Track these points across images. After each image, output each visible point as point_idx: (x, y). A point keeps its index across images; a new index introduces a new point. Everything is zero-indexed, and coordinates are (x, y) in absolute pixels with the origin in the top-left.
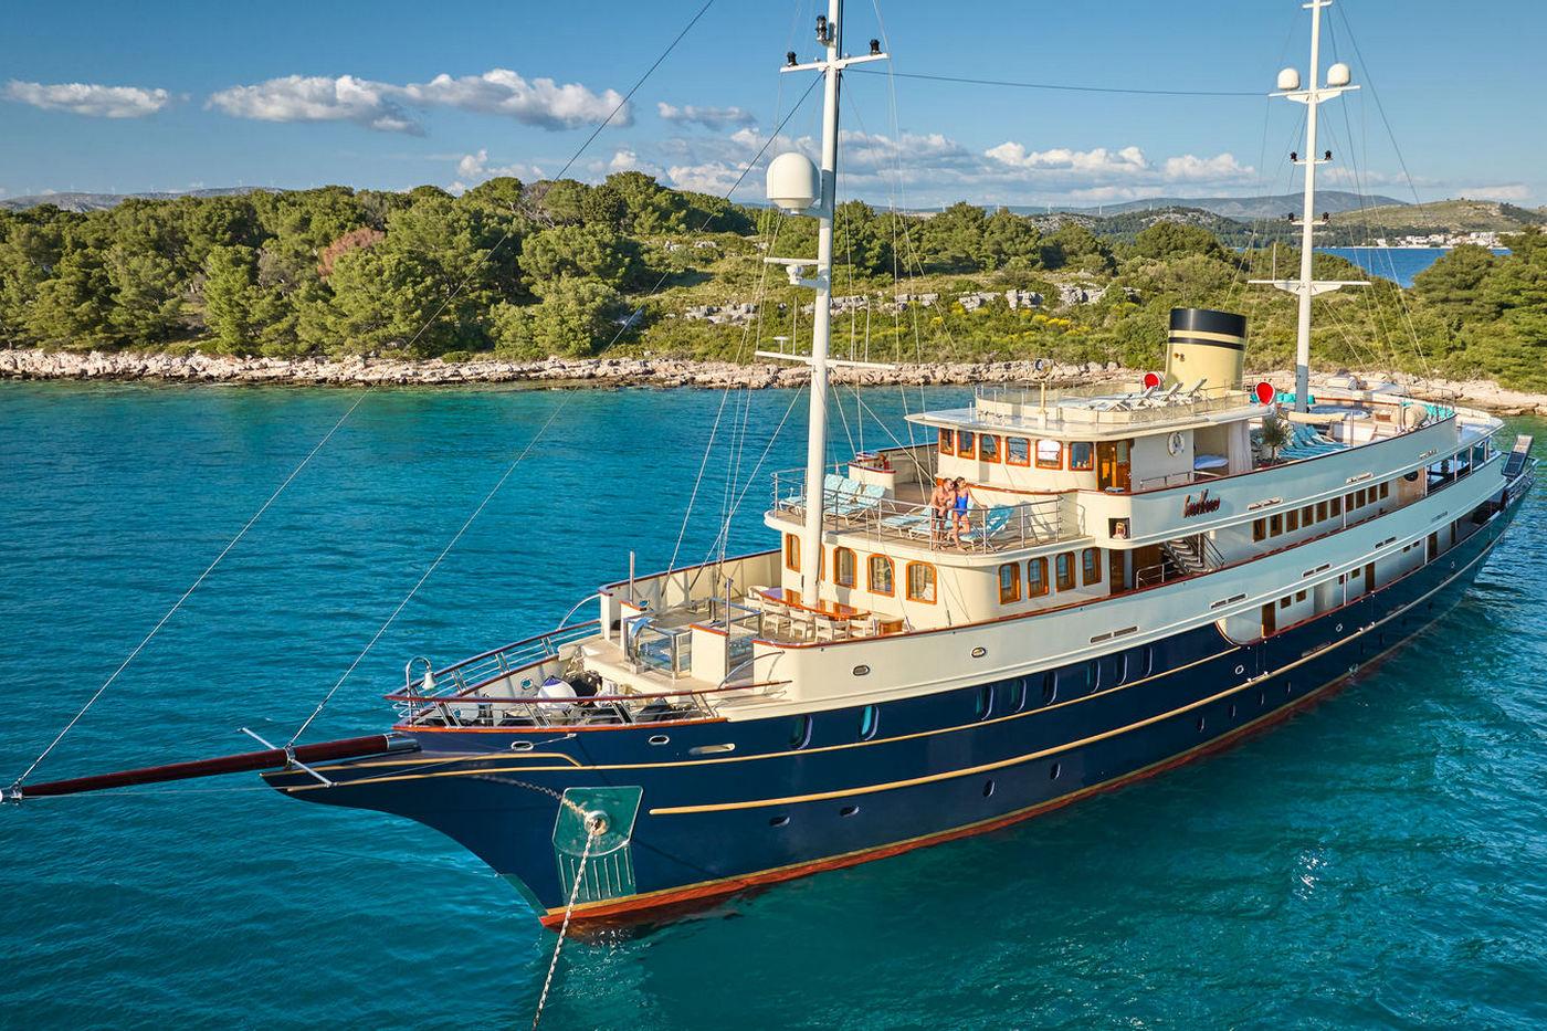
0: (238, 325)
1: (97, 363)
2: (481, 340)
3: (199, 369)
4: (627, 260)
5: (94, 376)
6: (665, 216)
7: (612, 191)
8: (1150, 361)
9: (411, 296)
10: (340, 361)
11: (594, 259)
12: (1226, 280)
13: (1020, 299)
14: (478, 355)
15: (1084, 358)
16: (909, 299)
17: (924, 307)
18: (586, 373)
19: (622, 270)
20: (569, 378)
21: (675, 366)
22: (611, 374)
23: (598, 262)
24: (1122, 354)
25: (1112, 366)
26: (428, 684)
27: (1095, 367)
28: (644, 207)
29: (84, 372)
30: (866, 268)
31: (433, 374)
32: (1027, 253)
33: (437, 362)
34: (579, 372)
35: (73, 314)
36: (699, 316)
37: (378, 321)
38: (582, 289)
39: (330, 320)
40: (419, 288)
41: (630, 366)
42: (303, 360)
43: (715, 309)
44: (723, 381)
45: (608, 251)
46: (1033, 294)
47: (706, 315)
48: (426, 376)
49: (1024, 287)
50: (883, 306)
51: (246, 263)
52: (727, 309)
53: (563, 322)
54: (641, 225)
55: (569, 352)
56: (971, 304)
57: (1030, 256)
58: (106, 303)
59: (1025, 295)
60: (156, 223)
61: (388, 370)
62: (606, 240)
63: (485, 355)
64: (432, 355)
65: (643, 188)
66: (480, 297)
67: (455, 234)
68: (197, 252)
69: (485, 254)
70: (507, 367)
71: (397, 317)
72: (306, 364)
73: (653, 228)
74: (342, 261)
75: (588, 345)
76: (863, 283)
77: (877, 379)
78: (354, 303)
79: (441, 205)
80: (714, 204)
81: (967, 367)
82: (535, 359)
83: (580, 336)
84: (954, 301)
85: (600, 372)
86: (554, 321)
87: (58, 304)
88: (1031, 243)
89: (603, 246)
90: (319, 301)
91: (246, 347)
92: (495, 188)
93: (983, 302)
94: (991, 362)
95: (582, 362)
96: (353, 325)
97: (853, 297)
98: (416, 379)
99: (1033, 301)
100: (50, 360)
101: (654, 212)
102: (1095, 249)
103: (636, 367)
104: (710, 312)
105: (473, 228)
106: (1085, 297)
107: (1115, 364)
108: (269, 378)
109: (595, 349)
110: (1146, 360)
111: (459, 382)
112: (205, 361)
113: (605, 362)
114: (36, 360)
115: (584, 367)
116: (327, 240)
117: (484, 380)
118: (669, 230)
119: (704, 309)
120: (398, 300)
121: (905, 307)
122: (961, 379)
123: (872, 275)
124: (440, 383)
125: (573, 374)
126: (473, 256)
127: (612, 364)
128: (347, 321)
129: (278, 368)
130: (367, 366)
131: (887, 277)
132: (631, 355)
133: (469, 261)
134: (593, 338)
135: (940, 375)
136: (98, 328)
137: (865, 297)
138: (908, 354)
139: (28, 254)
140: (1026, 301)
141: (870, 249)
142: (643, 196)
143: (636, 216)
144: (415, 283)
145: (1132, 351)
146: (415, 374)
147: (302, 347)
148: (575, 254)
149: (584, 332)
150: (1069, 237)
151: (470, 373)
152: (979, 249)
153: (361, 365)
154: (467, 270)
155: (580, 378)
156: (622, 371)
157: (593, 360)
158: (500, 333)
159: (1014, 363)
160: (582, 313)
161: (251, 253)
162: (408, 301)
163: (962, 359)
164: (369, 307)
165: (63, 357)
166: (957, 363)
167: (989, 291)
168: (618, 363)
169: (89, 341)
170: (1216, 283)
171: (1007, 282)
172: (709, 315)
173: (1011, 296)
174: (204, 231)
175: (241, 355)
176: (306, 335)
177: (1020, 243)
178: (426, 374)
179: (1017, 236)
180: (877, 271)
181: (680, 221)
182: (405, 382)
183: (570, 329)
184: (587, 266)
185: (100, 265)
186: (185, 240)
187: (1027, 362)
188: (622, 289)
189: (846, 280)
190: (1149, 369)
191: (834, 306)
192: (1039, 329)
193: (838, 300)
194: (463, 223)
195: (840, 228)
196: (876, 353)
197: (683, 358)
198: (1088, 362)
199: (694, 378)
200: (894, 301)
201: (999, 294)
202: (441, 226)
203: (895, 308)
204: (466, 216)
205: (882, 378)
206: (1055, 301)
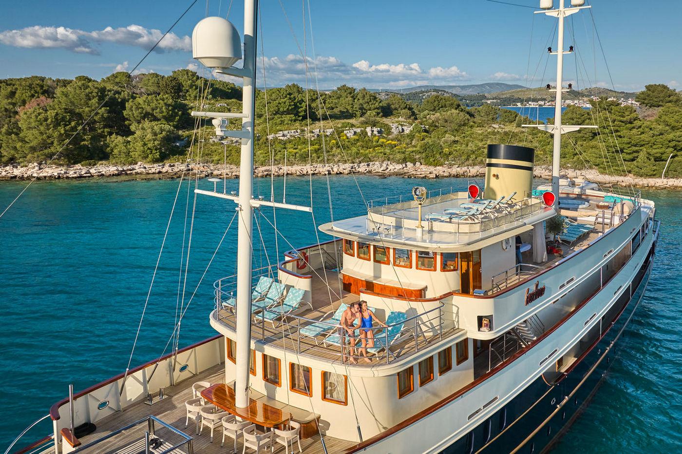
2: (102, 154)
4: (180, 113)
7: (175, 79)
8: (436, 161)
9: (63, 132)
10: (26, 166)
11: (163, 112)
12: (466, 121)
13: (373, 131)
14: (100, 162)
15: (404, 161)
16: (320, 132)
17: (327, 136)
18: (157, 171)
19: (177, 118)
20: (148, 174)
21: (203, 167)
22: (170, 171)
23: (165, 114)
24: (423, 158)
25: (418, 164)
27: (410, 165)
28: (191, 86)
30: (300, 116)
31: (75, 173)
32: (375, 109)
33: (78, 166)
34: (153, 170)
36: (216, 140)
37: (45, 145)
38: (155, 128)
39: (18, 145)
40: (68, 128)
41: (180, 167)
42: (6, 166)
43: (225, 137)
44: (227, 174)
45: (170, 108)
46: (379, 129)
47: (220, 140)
48: (71, 174)
49: (374, 126)
50: (307, 135)
53: (145, 144)
54: (190, 95)
55: (148, 160)
56: (350, 134)
57: (376, 110)
59: (375, 129)
61: (51, 170)
62: (169, 103)
63: (104, 162)
64: (75, 163)
65: (190, 77)
66: (103, 132)
67: (90, 99)
69: (106, 110)
70: (115, 168)
71: (56, 143)
72: (8, 168)
73: (195, 97)
74: (26, 114)
75: (158, 156)
76: (297, 124)
77: (305, 172)
78: (32, 136)
79: (83, 85)
80: (227, 86)
81: (348, 166)
82: (130, 164)
83: (154, 152)
84: (341, 132)
85: (164, 170)
86: (140, 144)
88: (377, 104)
89: (167, 106)
90: (13, 135)
92: (117, 77)
93: (355, 133)
94: (360, 163)
95: (155, 165)
96: (31, 147)
97: (292, 131)
98: (65, 176)
99: (379, 132)
101: (196, 89)
102: (406, 107)
103: (183, 167)
104: (222, 138)
105: (99, 97)
106: (403, 130)
107: (419, 163)
109: (162, 159)
110: (434, 161)
111: (89, 177)
113: (167, 165)
115: (156, 168)
116: (24, 103)
117: (103, 175)
118: (204, 98)
119: (219, 137)
120: (56, 134)
121: (318, 135)
122: (346, 172)
123: (302, 120)
124: (78, 177)
125: (150, 171)
127: (170, 166)
128: (28, 145)
130: (40, 169)
131: (309, 121)
132: (181, 161)
133: (97, 114)
134: (161, 153)
135: (335, 170)
137: (299, 131)
138: (320, 159)
140: (376, 133)
141: (302, 107)
142: (191, 81)
143: (188, 91)
144: (66, 125)
145: (427, 157)
146: (66, 173)
147: (5, 159)
148: (153, 110)
149: (156, 150)
150: (394, 102)
151: (95, 172)
152: (352, 107)
153: (37, 168)
154: (96, 118)
155: (153, 173)
156: (176, 170)
157: (160, 164)
158: (112, 150)
159: (371, 163)
160: (154, 140)
162: (61, 135)
163: (345, 162)
164: (40, 138)
166: (344, 164)
167: (358, 127)
168: (174, 166)
170: (462, 123)
171: (367, 123)
173: (369, 130)
176: (6, 153)
177: (372, 105)
178: (71, 173)
179: (370, 101)
180: (304, 118)
181: (209, 94)
182: (59, 177)
183: (149, 149)
184: (159, 116)
187: (377, 163)
188: (177, 127)
189: (290, 122)
190: (435, 166)
191: (284, 136)
192: (382, 146)
193: (286, 132)
194: (94, 94)
195: (286, 97)
196: (304, 158)
197: (207, 162)
198: (406, 162)
199: (212, 173)
200: (313, 133)
201: (363, 129)
202: (83, 96)
203: (313, 136)
204: (96, 90)
205: (307, 172)
206: (389, 132)
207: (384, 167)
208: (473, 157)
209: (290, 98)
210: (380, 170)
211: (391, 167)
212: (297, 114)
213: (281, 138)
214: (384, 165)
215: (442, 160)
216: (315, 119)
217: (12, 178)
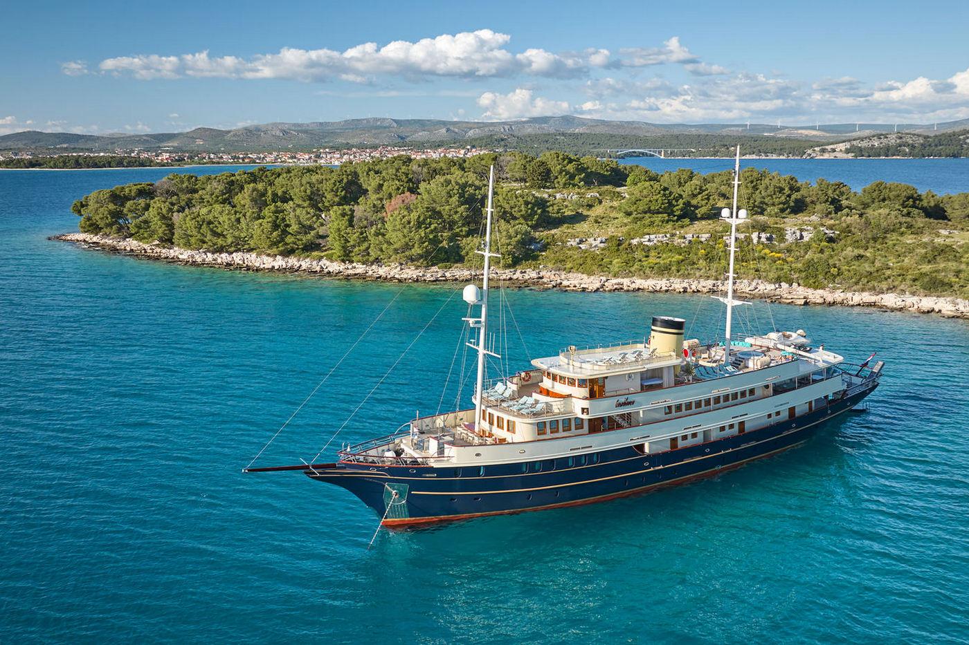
0: (343, 247)
1: (279, 262)
2: (457, 257)
3: (325, 268)
4: (539, 211)
5: (278, 269)
6: (572, 177)
7: (543, 163)
8: (817, 284)
9: (423, 235)
10: (390, 266)
11: (521, 211)
12: (898, 226)
13: (759, 238)
14: (456, 265)
15: (778, 280)
16: (693, 237)
17: (701, 242)
18: (508, 278)
19: (536, 217)
20: (499, 280)
21: (554, 275)
22: (521, 278)
23: (523, 213)
24: (802, 279)
25: (795, 285)
26: (349, 450)
27: (785, 285)
28: (560, 172)
29: (273, 267)
30: (675, 216)
31: (432, 276)
32: (780, 203)
33: (435, 269)
34: (504, 277)
35: (269, 238)
36: (574, 244)
37: (407, 247)
38: (510, 231)
39: (384, 246)
40: (428, 230)
41: (531, 274)
42: (372, 265)
43: (584, 240)
44: (575, 286)
45: (529, 206)
46: (768, 235)
47: (578, 244)
48: (428, 277)
49: (764, 231)
50: (677, 241)
51: (347, 215)
52: (591, 240)
53: (499, 249)
54: (558, 182)
55: (501, 265)
56: (730, 240)
57: (781, 206)
58: (285, 233)
59: (763, 235)
60: (310, 186)
61: (411, 272)
62: (529, 200)
63: (459, 265)
64: (432, 265)
65: (561, 161)
66: (461, 231)
67: (451, 197)
68: (329, 201)
69: (465, 208)
70: (469, 272)
71: (416, 245)
72: (374, 267)
73: (565, 184)
74: (392, 216)
75: (510, 262)
76: (670, 226)
77: (658, 288)
78: (396, 238)
79: (445, 181)
80: (605, 167)
81: (709, 284)
83: (507, 257)
84: (720, 238)
85: (515, 277)
87: (263, 233)
88: (783, 198)
89: (527, 203)
90: (380, 236)
91: (346, 257)
92: (483, 159)
93: (737, 239)
95: (507, 271)
96: (395, 249)
97: (661, 235)
98: (423, 279)
99: (768, 239)
100: (259, 259)
101: (566, 175)
102: (827, 201)
103: (534, 275)
104: (581, 242)
105: (460, 194)
106: (802, 237)
108: (356, 274)
109: (515, 263)
110: (814, 283)
111: (444, 280)
112: (328, 263)
113: (519, 271)
114: (253, 259)
115: (508, 273)
116: (390, 196)
117: (456, 280)
118: (574, 185)
119: (577, 240)
120: (417, 237)
121: (690, 241)
122: (705, 290)
123: (677, 221)
124: (434, 281)
125: (501, 278)
126: (459, 209)
127: (522, 273)
128: (392, 247)
129: (360, 269)
130: (402, 269)
131: (687, 221)
132: (533, 267)
133: (456, 212)
134: (514, 257)
135: (694, 287)
136: (280, 245)
137: (668, 235)
138: (680, 273)
139: (251, 201)
140: (763, 240)
141: (677, 205)
142: (560, 166)
143: (557, 178)
144: (427, 228)
145: (807, 277)
146: (423, 275)
147: (371, 259)
148: (512, 208)
149: (509, 255)
150: (811, 193)
151: (450, 275)
152: (748, 202)
153: (399, 269)
154: (456, 217)
155: (504, 280)
156: (527, 277)
157: (512, 270)
158: (467, 253)
159: (738, 281)
160: (508, 245)
161: (351, 210)
162: (421, 238)
163: (708, 278)
164: (403, 241)
165: (265, 258)
166: (705, 280)
167: (742, 233)
168: (525, 272)
169: (275, 250)
170: (892, 228)
172: (580, 243)
173: (755, 236)
174: (332, 190)
175: (343, 261)
176: (374, 253)
177: (776, 198)
178: (429, 275)
179: (775, 194)
180: (680, 218)
181: (581, 180)
182: (418, 279)
183: (502, 253)
184: (517, 215)
185: (283, 211)
186: (323, 196)
187: (746, 281)
188: (535, 227)
189: (660, 224)
190: (816, 288)
191: (649, 240)
192: (764, 258)
193: (652, 237)
194: (455, 191)
195: (659, 193)
196: (664, 271)
197: (559, 270)
198: (781, 282)
199: (561, 283)
200: (685, 238)
201: (748, 234)
202: (444, 193)
203: (684, 243)
204: (457, 187)
205: (661, 288)
206: (782, 238)
207: (752, 287)
208: (864, 280)
209: (664, 195)
210: (747, 290)
211: (761, 287)
212: (671, 213)
213: (646, 243)
214: (754, 284)
215: (826, 282)
216: (694, 218)
217: (377, 278)
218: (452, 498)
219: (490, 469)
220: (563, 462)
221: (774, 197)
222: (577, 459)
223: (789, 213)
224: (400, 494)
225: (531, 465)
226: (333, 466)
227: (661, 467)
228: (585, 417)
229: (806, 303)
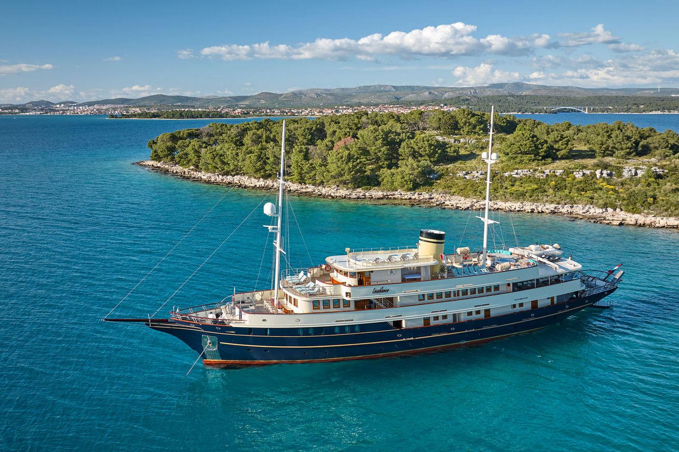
0: (299, 173)
1: (261, 183)
2: (373, 181)
3: (288, 187)
4: (439, 151)
5: (258, 187)
6: (474, 127)
7: (453, 117)
8: (634, 210)
9: (351, 167)
11: (426, 151)
13: (602, 174)
14: (373, 188)
15: (605, 206)
16: (550, 172)
17: (556, 176)
18: (408, 198)
19: (437, 155)
20: (402, 199)
21: (441, 197)
22: (417, 198)
23: (427, 152)
24: (624, 205)
25: (618, 210)
26: (178, 311)
27: (610, 210)
28: (465, 124)
29: (256, 186)
30: (540, 156)
31: (356, 195)
32: (627, 148)
33: (359, 190)
34: (406, 197)
35: (255, 166)
36: (461, 175)
37: (341, 175)
38: (414, 165)
39: (325, 174)
40: (355, 163)
42: (318, 186)
43: (470, 172)
44: (452, 205)
45: (432, 148)
46: (609, 172)
47: (464, 175)
48: (353, 196)
49: (606, 168)
50: (538, 174)
51: (303, 152)
52: (474, 173)
53: (403, 177)
54: (463, 131)
55: (404, 188)
56: (578, 175)
57: (628, 150)
58: (265, 163)
59: (605, 172)
60: (289, 132)
61: (343, 192)
62: (433, 143)
63: (376, 188)
64: (358, 187)
65: (466, 116)
66: (384, 164)
67: (377, 140)
68: (300, 142)
69: (386, 148)
70: (382, 193)
71: (346, 173)
72: (320, 187)
73: (468, 132)
75: (411, 187)
76: (534, 164)
77: (513, 209)
78: (333, 168)
79: (374, 129)
81: (552, 207)
82: (393, 191)
83: (409, 183)
84: (571, 173)
85: (413, 197)
86: (399, 177)
87: (251, 163)
88: (629, 144)
89: (430, 145)
91: (302, 181)
92: (413, 114)
93: (584, 174)
94: (566, 204)
95: (409, 193)
96: (332, 175)
97: (526, 170)
98: (349, 197)
99: (608, 175)
100: (249, 180)
101: (469, 125)
102: (667, 147)
103: (427, 196)
104: (467, 173)
105: (384, 138)
106: (636, 174)
107: (619, 210)
108: (306, 192)
109: (415, 187)
111: (363, 198)
112: (291, 184)
113: (417, 193)
114: (246, 181)
115: (409, 195)
117: (372, 198)
118: (475, 133)
119: (464, 172)
120: (347, 168)
121: (547, 175)
122: (548, 211)
123: (541, 160)
124: (355, 199)
125: (403, 198)
126: (382, 149)
128: (330, 174)
129: (311, 188)
130: (337, 190)
131: (549, 160)
132: (427, 191)
133: (380, 151)
134: (413, 184)
135: (540, 209)
136: (262, 171)
138: (532, 198)
139: (252, 141)
140: (605, 175)
141: (542, 148)
142: (465, 119)
143: (462, 127)
144: (354, 162)
145: (628, 205)
146: (350, 194)
147: (318, 182)
148: (419, 148)
149: (411, 182)
150: (654, 141)
151: (368, 195)
153: (335, 189)
154: (380, 154)
155: (405, 199)
156: (422, 197)
157: (412, 192)
158: (383, 180)
159: (575, 205)
160: (411, 174)
161: (306, 148)
163: (552, 202)
164: (337, 170)
165: (253, 179)
166: (550, 204)
167: (588, 170)
168: (421, 194)
169: (259, 175)
171: (598, 166)
172: (466, 175)
173: (598, 172)
174: (303, 135)
175: (300, 183)
176: (318, 178)
178: (354, 194)
180: (544, 158)
181: (480, 129)
182: (345, 197)
183: (405, 181)
184: (423, 154)
185: (265, 149)
186: (297, 138)
187: (580, 206)
188: (436, 163)
189: (527, 162)
190: (634, 213)
191: (517, 174)
192: (602, 189)
193: (520, 171)
194: (380, 136)
195: (528, 139)
196: (520, 196)
197: (446, 193)
198: (607, 207)
199: (444, 203)
200: (544, 173)
201: (593, 171)
202: (372, 138)
203: (542, 176)
204: (382, 133)
205: (515, 209)
206: (620, 175)
207: (584, 211)
208: (673, 208)
209: (532, 141)
210: (581, 212)
211: (592, 211)
212: (537, 154)
213: (515, 176)
214: (587, 208)
215: (642, 209)
216: (555, 158)
217: (319, 195)
218: (249, 349)
219: (274, 331)
220: (330, 330)
221: (623, 143)
222: (342, 329)
223: (635, 156)
224: (213, 343)
225: (306, 330)
226: (166, 321)
227: (412, 338)
228: (348, 299)
229: (621, 224)
